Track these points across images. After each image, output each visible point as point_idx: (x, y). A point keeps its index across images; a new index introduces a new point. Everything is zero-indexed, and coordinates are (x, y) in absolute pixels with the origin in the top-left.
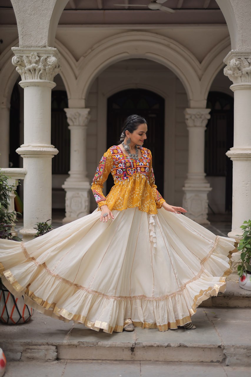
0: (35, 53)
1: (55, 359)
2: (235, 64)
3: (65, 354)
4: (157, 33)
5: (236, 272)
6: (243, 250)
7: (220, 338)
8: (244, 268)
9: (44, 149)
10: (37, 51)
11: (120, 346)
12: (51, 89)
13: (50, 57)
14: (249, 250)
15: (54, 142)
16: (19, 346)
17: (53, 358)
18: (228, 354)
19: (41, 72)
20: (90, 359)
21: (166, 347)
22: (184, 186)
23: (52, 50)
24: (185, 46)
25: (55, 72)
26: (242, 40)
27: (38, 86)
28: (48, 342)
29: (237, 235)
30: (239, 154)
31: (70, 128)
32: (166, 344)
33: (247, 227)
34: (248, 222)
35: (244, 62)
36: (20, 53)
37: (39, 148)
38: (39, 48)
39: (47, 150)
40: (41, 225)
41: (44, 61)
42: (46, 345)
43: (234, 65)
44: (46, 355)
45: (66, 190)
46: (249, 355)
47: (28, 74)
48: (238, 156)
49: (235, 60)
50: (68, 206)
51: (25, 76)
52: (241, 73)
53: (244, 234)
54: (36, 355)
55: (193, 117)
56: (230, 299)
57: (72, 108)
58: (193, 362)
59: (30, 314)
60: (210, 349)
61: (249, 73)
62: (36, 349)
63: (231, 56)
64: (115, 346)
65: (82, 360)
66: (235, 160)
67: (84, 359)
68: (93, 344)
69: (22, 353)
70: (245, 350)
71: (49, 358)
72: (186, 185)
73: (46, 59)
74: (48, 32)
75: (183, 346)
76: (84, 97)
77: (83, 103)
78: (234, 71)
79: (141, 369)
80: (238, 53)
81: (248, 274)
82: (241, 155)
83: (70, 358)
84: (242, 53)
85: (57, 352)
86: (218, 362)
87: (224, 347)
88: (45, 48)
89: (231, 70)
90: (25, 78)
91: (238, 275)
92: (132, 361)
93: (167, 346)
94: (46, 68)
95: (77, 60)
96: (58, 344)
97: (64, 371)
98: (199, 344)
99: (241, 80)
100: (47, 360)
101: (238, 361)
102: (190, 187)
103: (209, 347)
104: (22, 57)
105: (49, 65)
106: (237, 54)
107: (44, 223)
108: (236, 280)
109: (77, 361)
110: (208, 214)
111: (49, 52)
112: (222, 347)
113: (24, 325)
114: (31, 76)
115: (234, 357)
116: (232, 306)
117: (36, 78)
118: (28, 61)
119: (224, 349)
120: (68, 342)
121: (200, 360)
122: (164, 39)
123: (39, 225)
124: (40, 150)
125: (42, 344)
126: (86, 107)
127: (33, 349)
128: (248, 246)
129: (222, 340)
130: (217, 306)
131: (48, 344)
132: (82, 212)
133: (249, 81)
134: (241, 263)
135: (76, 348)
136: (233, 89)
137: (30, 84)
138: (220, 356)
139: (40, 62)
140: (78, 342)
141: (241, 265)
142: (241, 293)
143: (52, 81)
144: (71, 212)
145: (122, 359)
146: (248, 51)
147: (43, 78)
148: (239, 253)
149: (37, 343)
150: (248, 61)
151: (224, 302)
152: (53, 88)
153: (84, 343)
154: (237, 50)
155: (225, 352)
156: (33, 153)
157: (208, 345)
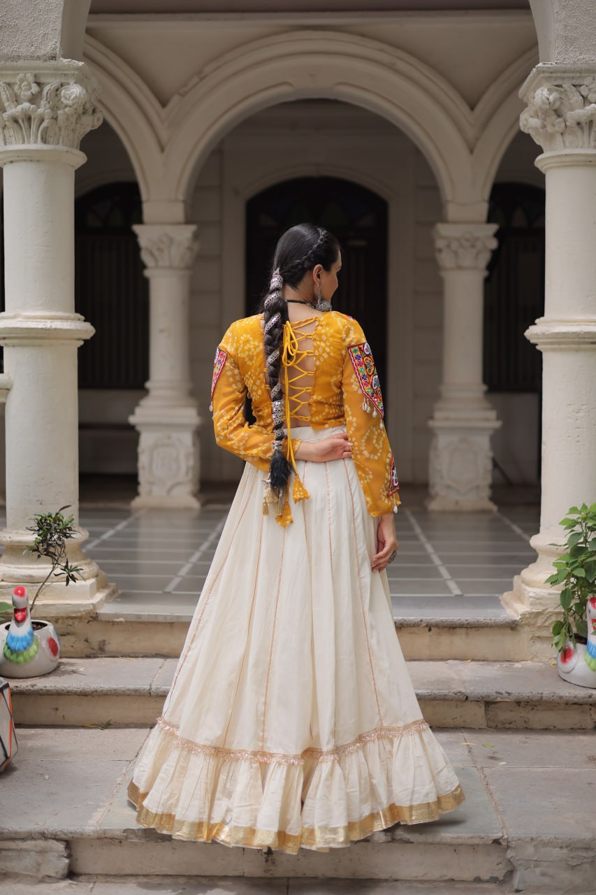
0: (28, 75)
1: (63, 875)
2: (548, 99)
3: (90, 862)
4: (363, 35)
5: (550, 637)
6: (567, 582)
7: (499, 816)
8: (569, 631)
10: (36, 69)
12: (74, 170)
13: (68, 84)
14: (581, 582)
15: (84, 304)
17: (57, 873)
18: (519, 862)
19: (44, 124)
20: (157, 875)
22: (432, 418)
23: (71, 66)
24: (434, 67)
25: (81, 124)
26: (566, 37)
27: (38, 161)
28: (45, 831)
29: (551, 543)
30: (558, 334)
31: (147, 273)
33: (578, 523)
34: (579, 508)
35: (570, 96)
37: (43, 320)
38: (38, 62)
39: (61, 327)
40: (46, 520)
41: (54, 95)
42: (38, 839)
43: (544, 103)
44: (39, 865)
45: (138, 428)
46: (573, 864)
47: (11, 130)
49: (546, 89)
50: (143, 468)
51: (5, 136)
52: (563, 125)
53: (568, 541)
54: (13, 865)
55: (454, 246)
56: (532, 709)
57: (153, 224)
58: (426, 881)
59: (6, 755)
60: (474, 847)
61: (584, 124)
62: (14, 850)
63: (538, 80)
66: (548, 350)
67: (140, 873)
70: (565, 851)
71: (48, 873)
72: (438, 415)
73: (57, 90)
75: (400, 839)
76: (181, 197)
77: (179, 211)
78: (545, 120)
80: (555, 72)
81: (579, 645)
82: (564, 338)
83: (105, 872)
84: (565, 72)
85: (69, 856)
86: (494, 880)
87: (508, 842)
88: (53, 62)
89: (538, 116)
90: (5, 139)
91: (554, 646)
92: (268, 878)
94: (57, 114)
95: (164, 104)
96: (71, 835)
98: (443, 835)
99: (564, 142)
100: (43, 877)
101: (546, 880)
102: (447, 419)
103: (470, 842)
105: (66, 106)
106: (552, 73)
107: (53, 516)
108: (550, 659)
110: (493, 486)
111: (64, 72)
112: (504, 843)
114: (20, 134)
115: (536, 869)
116: (539, 727)
117: (31, 139)
118: (10, 94)
119: (508, 847)
120: (97, 832)
121: (445, 876)
122: (381, 50)
123: (41, 520)
124: (44, 327)
125: (29, 837)
126: (188, 221)
127: (5, 850)
128: (581, 573)
129: (504, 823)
130: (499, 726)
131: (44, 836)
132: (178, 484)
133: (584, 144)
134: (562, 615)
135: (120, 845)
136: (542, 167)
137: (18, 157)
138: (500, 866)
139: (42, 99)
140: (125, 831)
141: (562, 620)
142: (562, 694)
143: (77, 148)
144: (152, 483)
145: (242, 874)
146: (579, 65)
147: (51, 140)
148: (557, 590)
149: (16, 833)
150: (580, 92)
151: (518, 715)
152: (77, 166)
153: (140, 833)
154: (552, 64)
155: (512, 857)
156: (27, 335)
157: (465, 838)
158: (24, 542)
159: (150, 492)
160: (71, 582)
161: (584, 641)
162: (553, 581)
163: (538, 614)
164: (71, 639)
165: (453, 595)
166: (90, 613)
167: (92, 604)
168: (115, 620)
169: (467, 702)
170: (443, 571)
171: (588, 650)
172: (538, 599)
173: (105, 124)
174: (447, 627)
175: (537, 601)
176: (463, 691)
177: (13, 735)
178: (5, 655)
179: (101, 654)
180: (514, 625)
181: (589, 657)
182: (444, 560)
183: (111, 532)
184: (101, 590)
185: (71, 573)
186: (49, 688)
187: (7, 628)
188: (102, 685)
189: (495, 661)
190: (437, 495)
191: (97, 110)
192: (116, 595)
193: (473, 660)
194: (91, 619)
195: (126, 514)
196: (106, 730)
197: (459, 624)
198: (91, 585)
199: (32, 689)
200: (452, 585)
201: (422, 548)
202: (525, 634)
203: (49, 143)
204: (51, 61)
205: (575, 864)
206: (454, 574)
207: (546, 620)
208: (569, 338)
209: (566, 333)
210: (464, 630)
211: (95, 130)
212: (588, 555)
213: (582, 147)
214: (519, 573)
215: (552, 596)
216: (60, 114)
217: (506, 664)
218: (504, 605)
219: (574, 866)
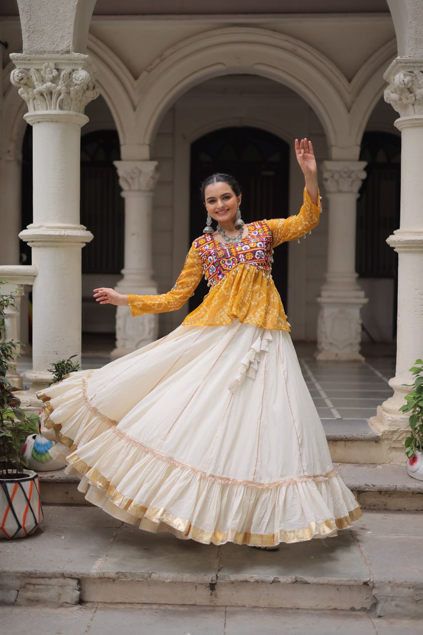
0: (51, 64)
1: (75, 602)
2: (404, 81)
3: (94, 593)
4: (274, 30)
5: (402, 448)
6: (414, 410)
7: (367, 567)
8: (416, 444)
9: (68, 232)
10: (56, 59)
11: (191, 581)
12: (80, 127)
13: (78, 70)
15: (86, 220)
16: (13, 579)
17: (72, 600)
18: (381, 597)
19: (61, 97)
20: (138, 603)
21: (271, 583)
22: (319, 296)
23: (80, 58)
25: (86, 97)
26: (416, 39)
27: (57, 121)
28: (64, 573)
29: (403, 384)
30: (409, 241)
31: (123, 194)
32: (272, 579)
33: (422, 370)
35: (419, 79)
36: (25, 64)
37: (59, 230)
38: (58, 55)
39: (71, 234)
40: (61, 365)
41: (68, 77)
42: (60, 578)
43: (401, 84)
44: (60, 595)
47: (39, 101)
48: (407, 245)
49: (402, 74)
50: (120, 329)
51: (34, 105)
52: (414, 98)
53: (415, 382)
54: (43, 595)
55: (337, 176)
56: (390, 496)
57: (127, 160)
58: (318, 610)
59: (36, 522)
60: (350, 587)
62: (43, 585)
63: (396, 68)
64: (180, 580)
65: (125, 603)
66: (402, 252)
68: (143, 577)
69: (18, 591)
70: (411, 590)
71: (65, 601)
72: (324, 294)
73: (70, 74)
74: (73, 25)
75: (300, 581)
76: (147, 142)
77: (145, 152)
78: (402, 95)
79: (225, 621)
80: (409, 62)
82: (413, 244)
83: (103, 601)
84: (415, 63)
85: (80, 590)
86: (364, 609)
87: (373, 584)
88: (67, 55)
89: (396, 92)
90: (34, 107)
91: (405, 454)
92: (212, 606)
93: (273, 582)
94: (70, 90)
95: (136, 78)
96: (82, 576)
97: (89, 625)
99: (414, 110)
100: (63, 603)
101: (399, 610)
102: (330, 297)
103: (348, 583)
104: (28, 70)
105: (76, 85)
106: (406, 63)
107: (66, 362)
108: (402, 463)
109: (115, 606)
110: (362, 344)
111: (75, 62)
112: (371, 585)
113: (26, 540)
114: (44, 103)
115: (392, 602)
116: (394, 509)
117: (52, 107)
118: (38, 77)
119: (373, 587)
120: (99, 573)
121: (331, 606)
122: (287, 41)
123: (57, 365)
124: (60, 234)
125: (53, 576)
126: (152, 159)
127: (37, 584)
129: (370, 571)
130: (367, 507)
131: (63, 576)
132: (143, 340)
134: (410, 433)
135: (113, 583)
136: (399, 127)
137: (43, 119)
138: (367, 600)
139: (60, 80)
140: (117, 573)
141: (411, 437)
142: (410, 486)
143: (82, 113)
144: (125, 340)
145: (195, 603)
147: (66, 107)
148: (407, 416)
149: (45, 573)
151: (383, 499)
152: (83, 125)
153: (127, 575)
154: (406, 57)
155: (376, 594)
156: (48, 239)
157: (344, 581)
158: (46, 380)
159: (124, 346)
162: (405, 409)
163: (394, 432)
165: (335, 419)
170: (328, 402)
172: (394, 422)
173: (100, 97)
175: (393, 423)
177: (40, 510)
178: (33, 455)
180: (377, 440)
182: (329, 395)
186: (62, 478)
187: (34, 437)
189: (364, 464)
190: (323, 349)
191: (96, 87)
193: (349, 463)
197: (340, 438)
199: (51, 479)
200: (334, 411)
202: (385, 445)
203: (64, 110)
204: (67, 54)
206: (336, 404)
207: (399, 436)
209: (414, 240)
210: (343, 443)
211: (94, 100)
214: (381, 404)
215: (403, 420)
216: (72, 90)
217: (371, 466)
218: (370, 426)
219: (418, 600)
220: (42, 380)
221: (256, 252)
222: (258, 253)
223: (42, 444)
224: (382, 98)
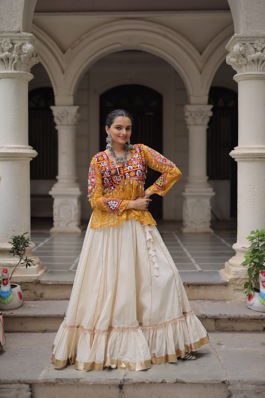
0: (8, 40)
2: (239, 50)
3: (41, 393)
4: (152, 22)
5: (242, 289)
6: (250, 264)
7: (224, 371)
8: (251, 286)
9: (20, 150)
10: (11, 37)
11: (106, 383)
12: (28, 82)
13: (26, 44)
14: (257, 264)
15: (32, 142)
18: (234, 391)
19: (15, 62)
21: (160, 384)
22: (184, 191)
23: (27, 36)
24: (184, 36)
25: (31, 62)
26: (247, 22)
27: (12, 78)
28: (20, 380)
29: (243, 247)
30: (244, 154)
31: (57, 128)
32: (160, 380)
33: (255, 238)
34: (255, 232)
35: (249, 48)
37: (15, 149)
38: (12, 34)
39: (23, 152)
40: (17, 239)
41: (19, 48)
42: (17, 383)
43: (237, 51)
44: (18, 395)
45: (53, 197)
48: (244, 157)
49: (238, 45)
50: (55, 214)
52: (246, 61)
53: (251, 246)
54: (6, 395)
55: (193, 115)
56: (236, 322)
57: (59, 106)
59: (1, 345)
60: (213, 385)
61: (255, 61)
62: (6, 388)
63: (235, 41)
64: (99, 383)
66: (240, 161)
68: (74, 381)
70: (254, 386)
72: (187, 190)
73: (21, 46)
74: (22, 15)
75: (180, 382)
76: (72, 94)
77: (71, 100)
78: (238, 59)
80: (243, 37)
81: (256, 293)
82: (247, 156)
84: (247, 38)
85: (31, 391)
87: (229, 382)
88: (19, 34)
89: (234, 57)
91: (245, 293)
93: (162, 382)
94: (20, 57)
95: (64, 52)
96: (32, 382)
98: (199, 379)
99: (246, 69)
102: (190, 192)
103: (212, 382)
105: (25, 53)
106: (241, 38)
107: (20, 237)
108: (242, 299)
110: (211, 222)
111: (24, 38)
112: (227, 383)
114: (4, 66)
115: (241, 394)
116: (239, 330)
117: (9, 68)
119: (229, 385)
120: (44, 380)
123: (15, 239)
124: (15, 152)
125: (13, 382)
126: (75, 104)
127: (2, 388)
128: (257, 260)
129: (226, 374)
130: (221, 329)
131: (20, 382)
132: (71, 221)
133: (255, 69)
134: (248, 280)
135: (54, 386)
136: (237, 80)
137: (3, 76)
138: (225, 393)
139: (14, 50)
140: (56, 379)
141: (248, 282)
142: (249, 315)
143: (29, 72)
144: (59, 221)
146: (253, 35)
147: (18, 69)
148: (246, 268)
149: (7, 381)
150: (253, 47)
151: (229, 325)
152: (30, 80)
153: (63, 380)
154: (241, 34)
155: (231, 389)
156: (8, 156)
157: (209, 381)
158: (7, 249)
159: (58, 225)
160: (28, 266)
161: (258, 291)
162: (244, 264)
163: (237, 279)
164: (28, 292)
165: (198, 271)
166: (36, 280)
167: (37, 276)
168: (48, 283)
169: (207, 319)
170: (192, 260)
171: (260, 295)
172: (237, 272)
174: (196, 285)
175: (236, 273)
176: (205, 314)
177: (4, 336)
179: (41, 299)
180: (226, 284)
181: (261, 298)
182: (193, 255)
183: (42, 244)
184: (41, 270)
185: (28, 263)
186: (19, 314)
188: (43, 313)
189: (218, 300)
190: (187, 225)
191: (37, 56)
192: (47, 272)
193: (208, 300)
194: (37, 283)
195: (48, 235)
196: (45, 333)
197: (202, 284)
198: (37, 268)
199: (11, 315)
200: (197, 266)
201: (181, 249)
202: (231, 288)
205: (259, 392)
206: (197, 261)
207: (240, 282)
208: (249, 156)
209: (248, 153)
210: (203, 287)
211: (37, 64)
212: (260, 252)
213: (254, 71)
214: (228, 261)
215: (243, 271)
216: (22, 57)
217: (223, 302)
218: (221, 275)
219: (259, 393)
220: (4, 249)
221: (136, 171)
222: (138, 172)
223: (5, 292)
224: (225, 61)
